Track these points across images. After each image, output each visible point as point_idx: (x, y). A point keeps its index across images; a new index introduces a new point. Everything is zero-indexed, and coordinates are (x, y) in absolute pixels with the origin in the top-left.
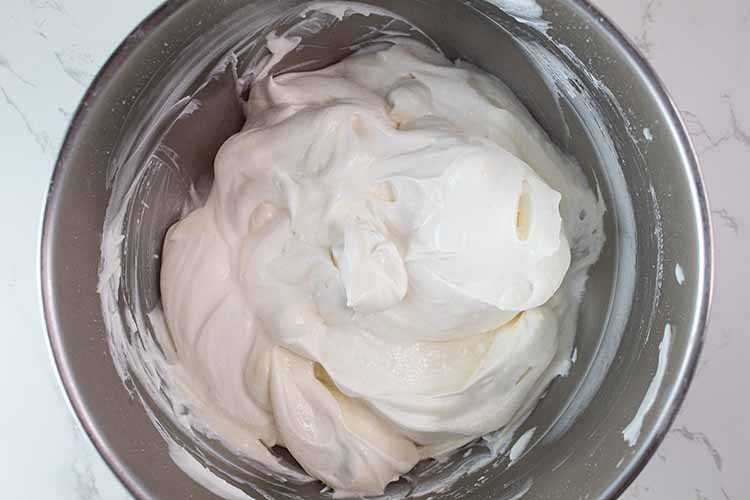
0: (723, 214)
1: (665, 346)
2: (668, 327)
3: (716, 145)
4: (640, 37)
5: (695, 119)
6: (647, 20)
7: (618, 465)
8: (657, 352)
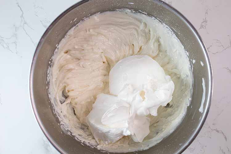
0: (227, 69)
1: (204, 84)
2: (203, 79)
3: (225, 49)
4: (205, 19)
5: (219, 42)
6: (206, 14)
7: (200, 119)
8: (202, 86)
